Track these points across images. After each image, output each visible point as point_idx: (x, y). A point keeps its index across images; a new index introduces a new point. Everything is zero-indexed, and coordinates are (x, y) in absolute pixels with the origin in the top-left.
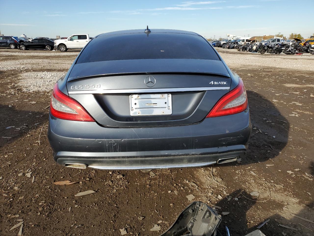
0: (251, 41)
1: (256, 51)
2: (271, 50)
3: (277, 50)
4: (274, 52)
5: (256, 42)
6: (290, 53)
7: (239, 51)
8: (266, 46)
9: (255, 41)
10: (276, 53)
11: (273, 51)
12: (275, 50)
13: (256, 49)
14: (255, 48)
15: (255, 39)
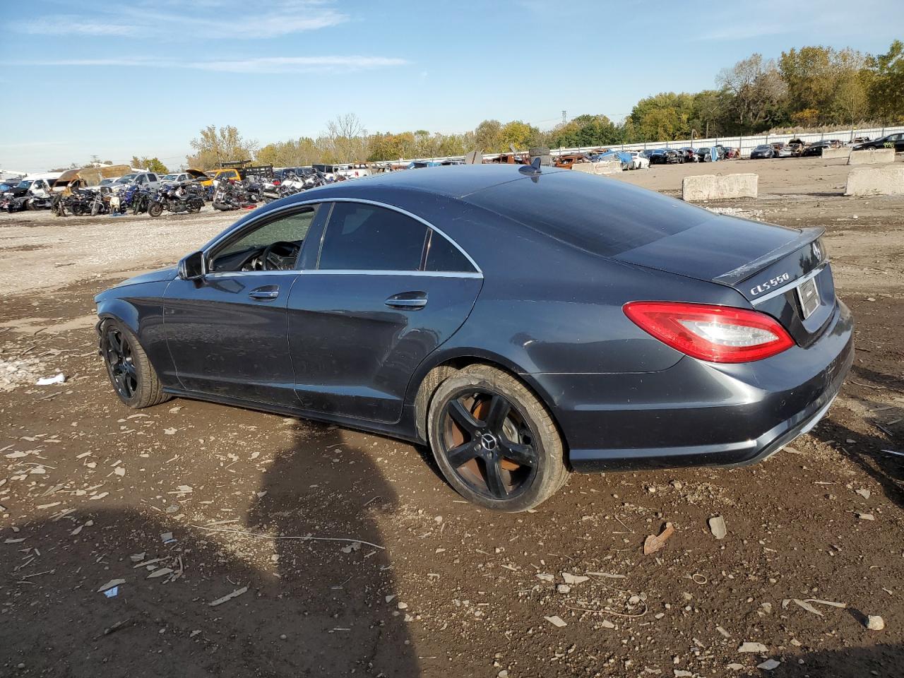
0: (67, 182)
1: (122, 210)
2: (176, 204)
3: (190, 203)
4: (186, 209)
5: (86, 184)
6: (230, 206)
7: (59, 215)
8: (160, 194)
9: (82, 183)
10: (191, 212)
11: (181, 207)
12: (187, 204)
13: (121, 206)
14: (118, 203)
15: (80, 176)
